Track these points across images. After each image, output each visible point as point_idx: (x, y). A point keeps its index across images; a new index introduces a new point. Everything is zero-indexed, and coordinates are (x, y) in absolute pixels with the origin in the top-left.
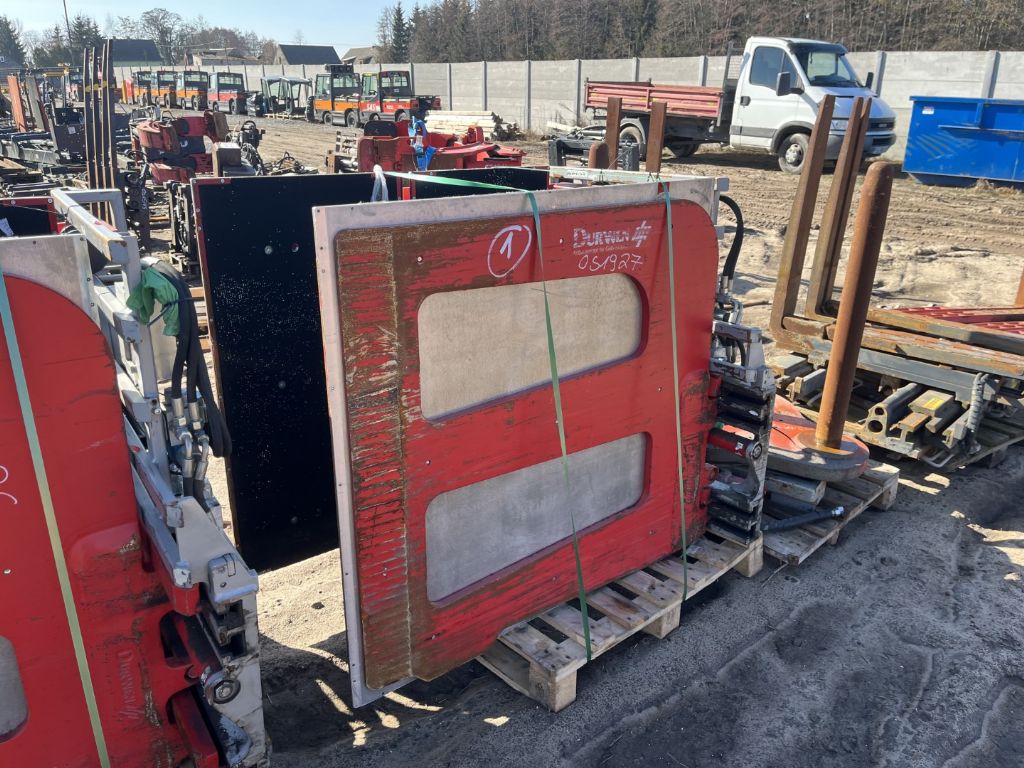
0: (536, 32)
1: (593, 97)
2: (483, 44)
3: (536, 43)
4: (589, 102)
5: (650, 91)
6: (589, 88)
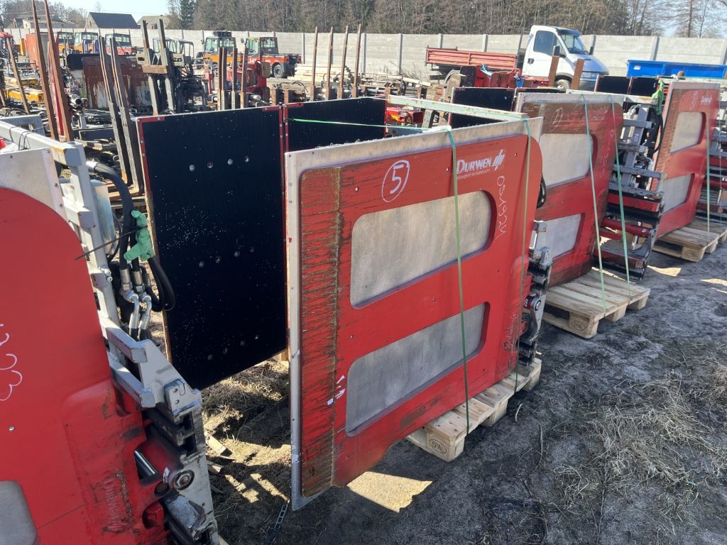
0: (290, 11)
1: (432, 57)
2: (251, 18)
3: (290, 18)
4: (429, 60)
5: (471, 54)
6: (430, 52)
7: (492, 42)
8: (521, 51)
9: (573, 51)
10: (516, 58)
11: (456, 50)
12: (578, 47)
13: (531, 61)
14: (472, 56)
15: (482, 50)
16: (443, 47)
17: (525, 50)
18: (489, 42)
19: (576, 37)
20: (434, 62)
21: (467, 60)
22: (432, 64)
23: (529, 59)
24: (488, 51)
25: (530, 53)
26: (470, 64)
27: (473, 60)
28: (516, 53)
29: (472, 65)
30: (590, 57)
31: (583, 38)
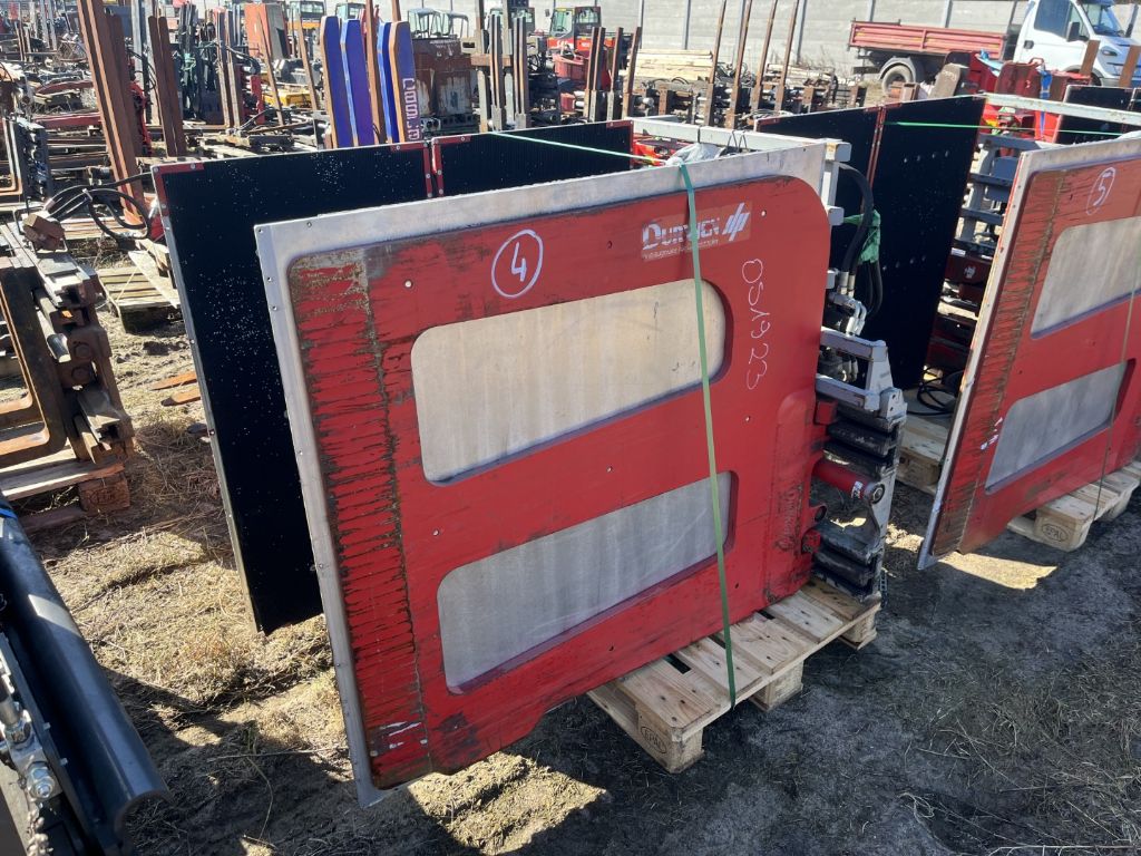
1: (860, 36)
4: (854, 41)
5: (927, 32)
6: (856, 28)
7: (959, 12)
8: (1013, 29)
9: (1100, 30)
10: (1004, 39)
11: (898, 24)
12: (1107, 23)
13: (1029, 45)
14: (929, 35)
15: (942, 25)
16: (874, 20)
17: (1020, 26)
18: (953, 12)
19: (1104, 7)
20: (863, 44)
21: (920, 42)
22: (859, 47)
23: (1026, 42)
24: (951, 26)
25: (1028, 31)
26: (924, 47)
27: (930, 42)
28: (1004, 31)
29: (927, 50)
30: (1127, 40)
31: (1115, 9)
